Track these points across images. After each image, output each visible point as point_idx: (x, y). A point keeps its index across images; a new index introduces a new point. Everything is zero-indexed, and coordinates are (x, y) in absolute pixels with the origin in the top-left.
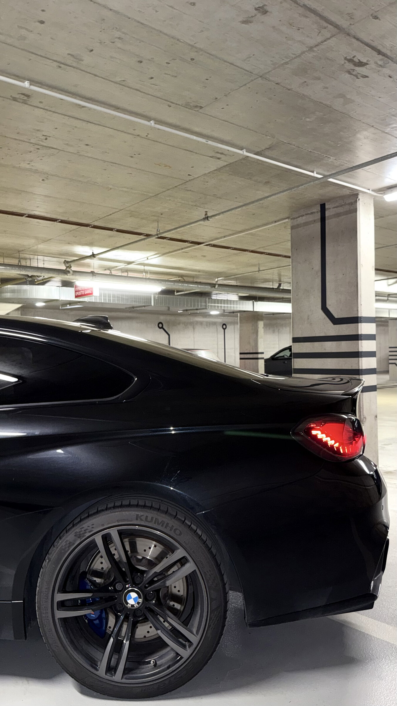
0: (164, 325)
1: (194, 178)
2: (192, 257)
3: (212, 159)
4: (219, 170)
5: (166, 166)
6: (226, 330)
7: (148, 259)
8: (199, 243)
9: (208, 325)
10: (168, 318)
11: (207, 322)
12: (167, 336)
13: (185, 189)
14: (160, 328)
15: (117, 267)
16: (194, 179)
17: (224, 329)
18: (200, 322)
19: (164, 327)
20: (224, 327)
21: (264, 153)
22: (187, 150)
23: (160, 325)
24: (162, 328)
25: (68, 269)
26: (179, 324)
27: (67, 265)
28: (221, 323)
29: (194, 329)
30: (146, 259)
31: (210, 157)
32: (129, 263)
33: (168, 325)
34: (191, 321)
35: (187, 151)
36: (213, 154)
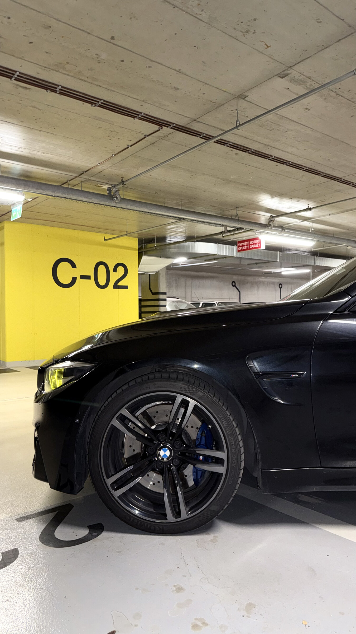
0: (236, 284)
6: (282, 289)
9: (269, 284)
10: (239, 278)
11: (268, 282)
12: (238, 293)
14: (233, 286)
17: (281, 288)
18: (263, 282)
19: (236, 285)
20: (281, 286)
23: (234, 284)
24: (235, 286)
26: (247, 283)
28: (278, 283)
29: (258, 287)
33: (239, 284)
34: (256, 281)
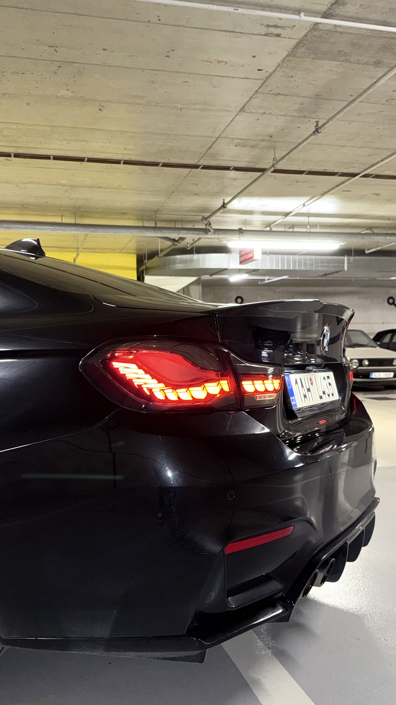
1: (268, 74)
2: (362, 198)
3: (268, 37)
4: (292, 53)
5: (219, 62)
7: (304, 205)
8: (354, 175)
13: (271, 92)
14: (390, 304)
15: (275, 222)
16: (270, 75)
21: (336, 13)
22: (227, 31)
23: (391, 301)
24: (393, 304)
25: (207, 227)
27: (206, 222)
30: (302, 206)
31: (264, 35)
32: (287, 214)
35: (227, 33)
36: (264, 30)
